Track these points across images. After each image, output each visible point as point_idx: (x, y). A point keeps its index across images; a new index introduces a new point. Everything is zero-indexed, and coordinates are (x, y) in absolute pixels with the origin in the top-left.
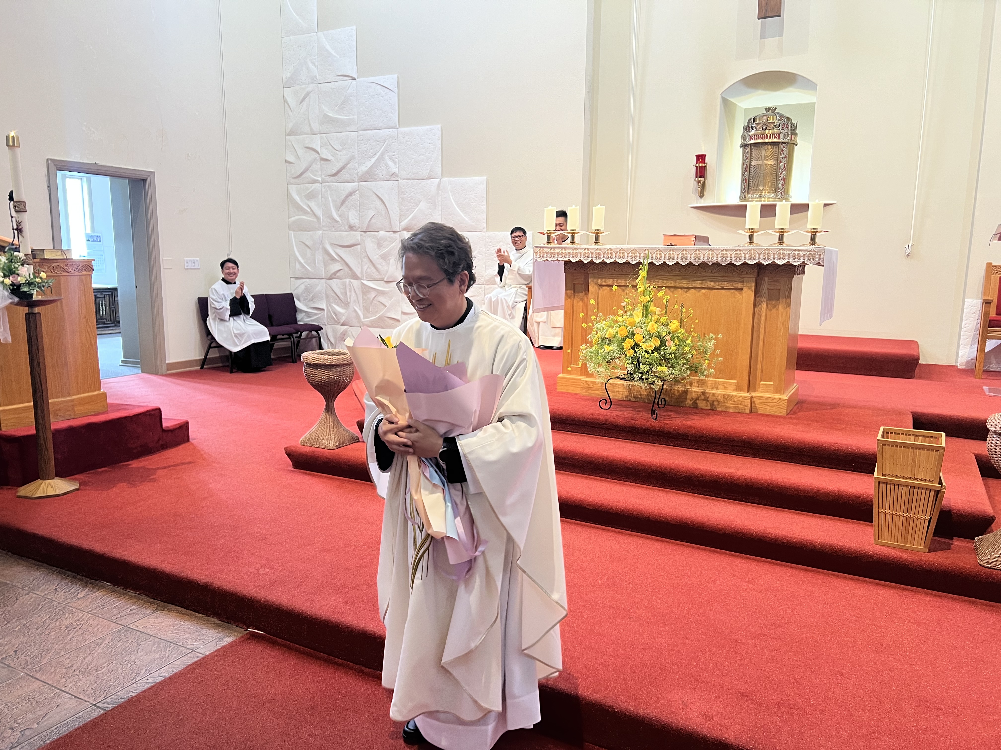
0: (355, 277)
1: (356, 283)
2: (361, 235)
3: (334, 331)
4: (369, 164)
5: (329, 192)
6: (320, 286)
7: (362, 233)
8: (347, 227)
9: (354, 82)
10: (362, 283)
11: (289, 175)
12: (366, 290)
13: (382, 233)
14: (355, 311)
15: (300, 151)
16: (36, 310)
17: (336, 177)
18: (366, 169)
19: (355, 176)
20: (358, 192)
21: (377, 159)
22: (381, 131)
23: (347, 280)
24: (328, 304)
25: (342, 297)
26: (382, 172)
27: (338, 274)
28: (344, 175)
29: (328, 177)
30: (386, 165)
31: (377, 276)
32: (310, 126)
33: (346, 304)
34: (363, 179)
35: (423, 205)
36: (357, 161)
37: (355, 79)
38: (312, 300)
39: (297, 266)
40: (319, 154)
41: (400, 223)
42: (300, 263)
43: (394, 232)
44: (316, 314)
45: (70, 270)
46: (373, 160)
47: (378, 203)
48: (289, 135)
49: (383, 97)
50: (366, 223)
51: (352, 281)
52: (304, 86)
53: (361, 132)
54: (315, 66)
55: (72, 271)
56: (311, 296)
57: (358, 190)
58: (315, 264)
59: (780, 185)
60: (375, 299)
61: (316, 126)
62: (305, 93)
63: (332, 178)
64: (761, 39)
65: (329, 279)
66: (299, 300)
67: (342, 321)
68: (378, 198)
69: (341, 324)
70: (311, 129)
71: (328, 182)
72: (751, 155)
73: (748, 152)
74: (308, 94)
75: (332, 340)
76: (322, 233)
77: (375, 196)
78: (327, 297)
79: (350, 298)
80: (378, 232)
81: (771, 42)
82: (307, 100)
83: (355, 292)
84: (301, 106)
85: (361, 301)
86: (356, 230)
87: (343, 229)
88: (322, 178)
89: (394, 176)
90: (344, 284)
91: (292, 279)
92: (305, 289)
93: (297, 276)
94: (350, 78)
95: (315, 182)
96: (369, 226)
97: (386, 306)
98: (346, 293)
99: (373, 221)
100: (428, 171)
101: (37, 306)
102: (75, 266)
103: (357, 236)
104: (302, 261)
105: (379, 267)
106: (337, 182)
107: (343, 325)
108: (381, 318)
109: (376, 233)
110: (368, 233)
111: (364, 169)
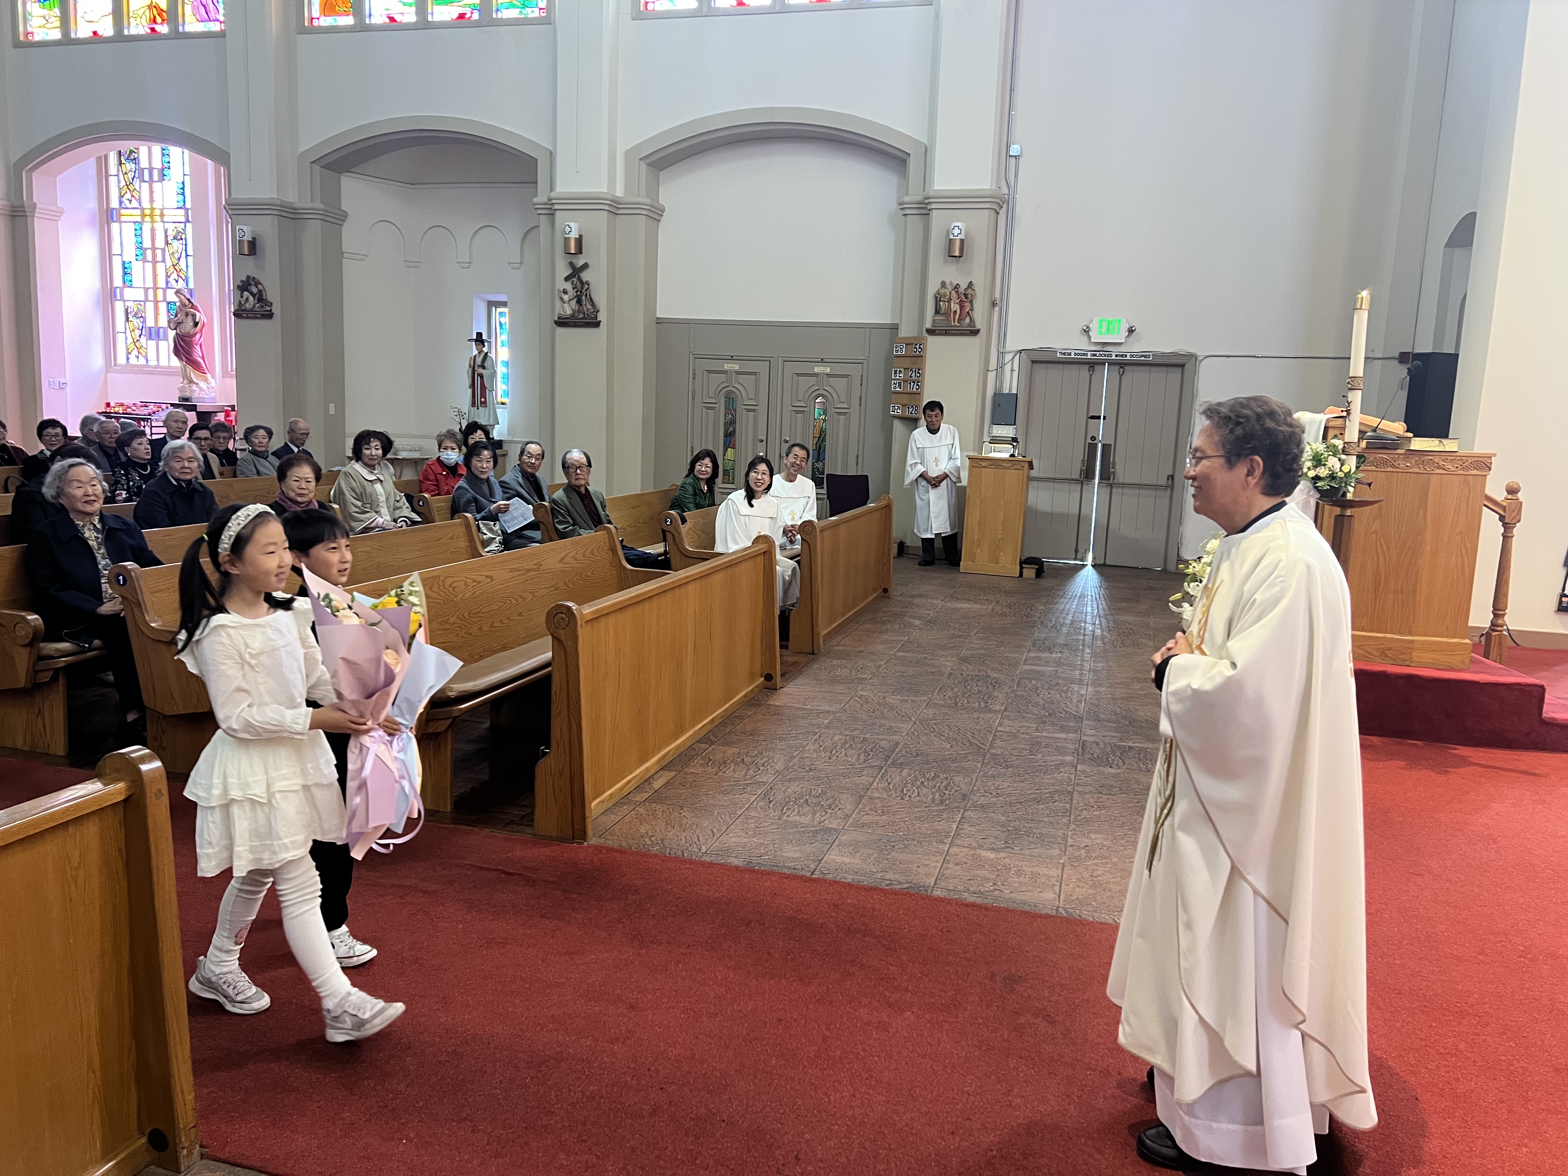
16: (1349, 512)
45: (1450, 467)
55: (1453, 469)
101: (1352, 507)
102: (1460, 462)
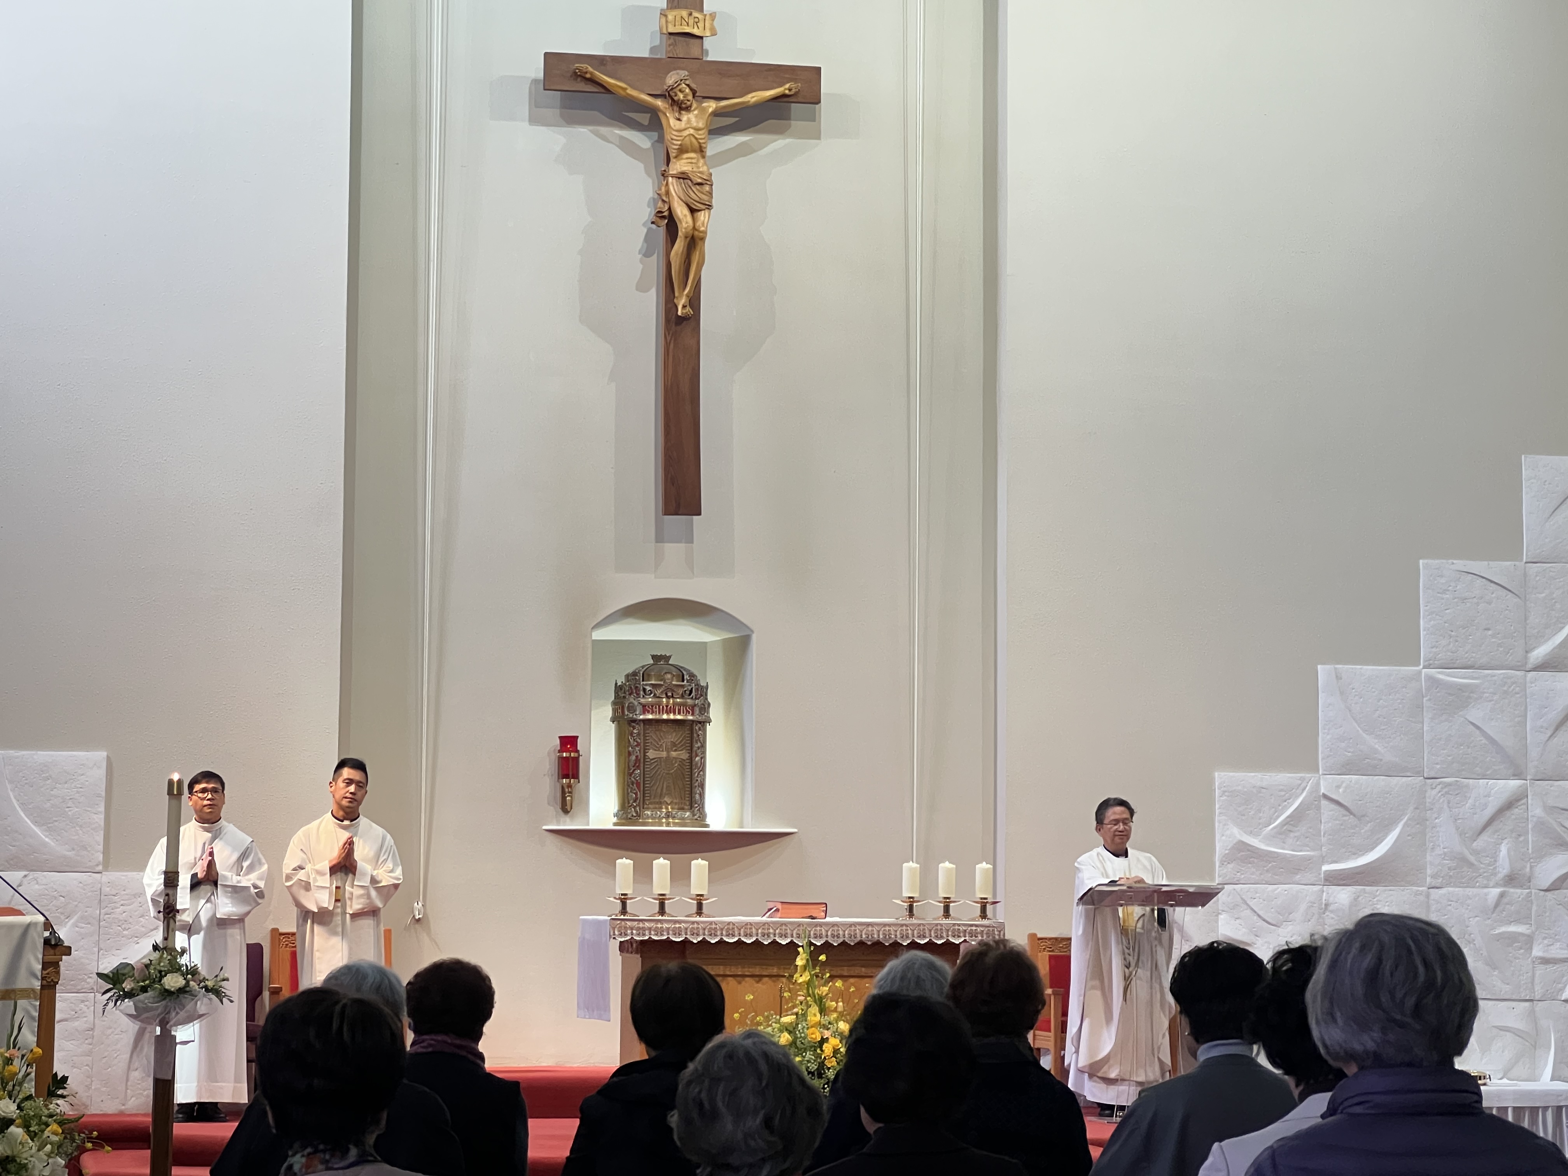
59: (697, 796)
64: (657, 542)
72: (645, 740)
73: (639, 734)
81: (673, 550)
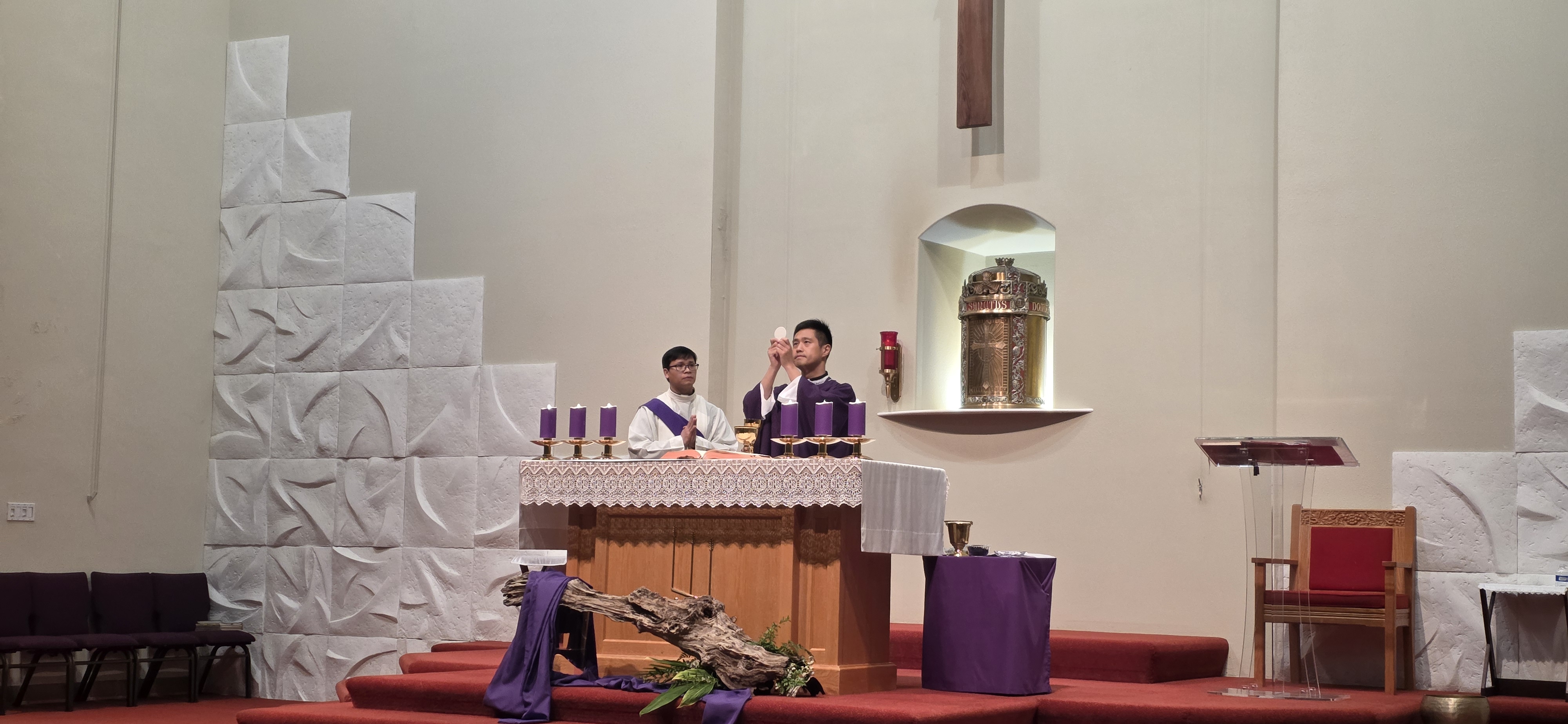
0: (322, 540)
1: (323, 553)
2: (339, 464)
3: (277, 645)
4: (360, 340)
5: (287, 389)
6: (257, 558)
7: (341, 460)
8: (314, 451)
9: (343, 202)
10: (335, 552)
11: (217, 357)
12: (340, 563)
13: (376, 461)
14: (318, 605)
15: (243, 317)
17: (302, 364)
18: (355, 348)
19: (335, 360)
20: (338, 388)
21: (375, 332)
22: (384, 285)
23: (308, 547)
24: (270, 592)
25: (295, 580)
26: (381, 353)
27: (292, 537)
28: (315, 358)
29: (286, 362)
30: (390, 342)
31: (362, 538)
32: (262, 273)
33: (300, 592)
34: (350, 364)
35: (449, 411)
36: (340, 334)
37: (345, 198)
38: (240, 586)
39: (219, 522)
40: (274, 321)
41: (408, 442)
42: (224, 516)
43: (397, 458)
44: (245, 613)
46: (368, 333)
47: (372, 407)
48: (224, 287)
49: (390, 228)
50: (348, 443)
51: (317, 548)
52: (256, 206)
53: (349, 286)
54: (279, 174)
56: (240, 578)
57: (340, 384)
58: (251, 517)
59: (1015, 382)
60: (355, 580)
61: (272, 274)
62: (257, 217)
63: (294, 363)
64: (975, 155)
65: (276, 546)
66: (217, 588)
67: (291, 625)
68: (372, 400)
69: (289, 629)
70: (264, 279)
71: (287, 371)
72: (970, 333)
73: (969, 329)
74: (261, 221)
75: (271, 662)
76: (269, 461)
77: (367, 396)
78: (269, 579)
79: (310, 581)
80: (368, 458)
81: (987, 161)
82: (260, 229)
83: (321, 569)
84: (248, 239)
85: (330, 585)
86: (331, 456)
87: (308, 453)
88: (276, 363)
89: (401, 359)
90: (302, 556)
91: (206, 546)
92: (229, 566)
93: (216, 542)
94: (336, 196)
95: (264, 370)
96: (351, 448)
97: (373, 594)
98: (303, 572)
99: (361, 438)
100: (459, 353)
103: (331, 466)
104: (229, 514)
105: (366, 521)
106: (303, 370)
107: (293, 631)
108: (362, 618)
109: (366, 460)
110: (351, 460)
111: (351, 347)
